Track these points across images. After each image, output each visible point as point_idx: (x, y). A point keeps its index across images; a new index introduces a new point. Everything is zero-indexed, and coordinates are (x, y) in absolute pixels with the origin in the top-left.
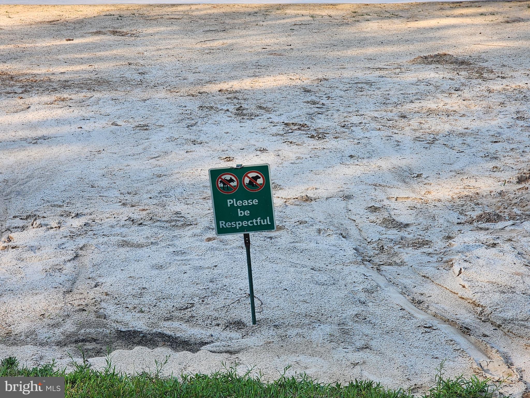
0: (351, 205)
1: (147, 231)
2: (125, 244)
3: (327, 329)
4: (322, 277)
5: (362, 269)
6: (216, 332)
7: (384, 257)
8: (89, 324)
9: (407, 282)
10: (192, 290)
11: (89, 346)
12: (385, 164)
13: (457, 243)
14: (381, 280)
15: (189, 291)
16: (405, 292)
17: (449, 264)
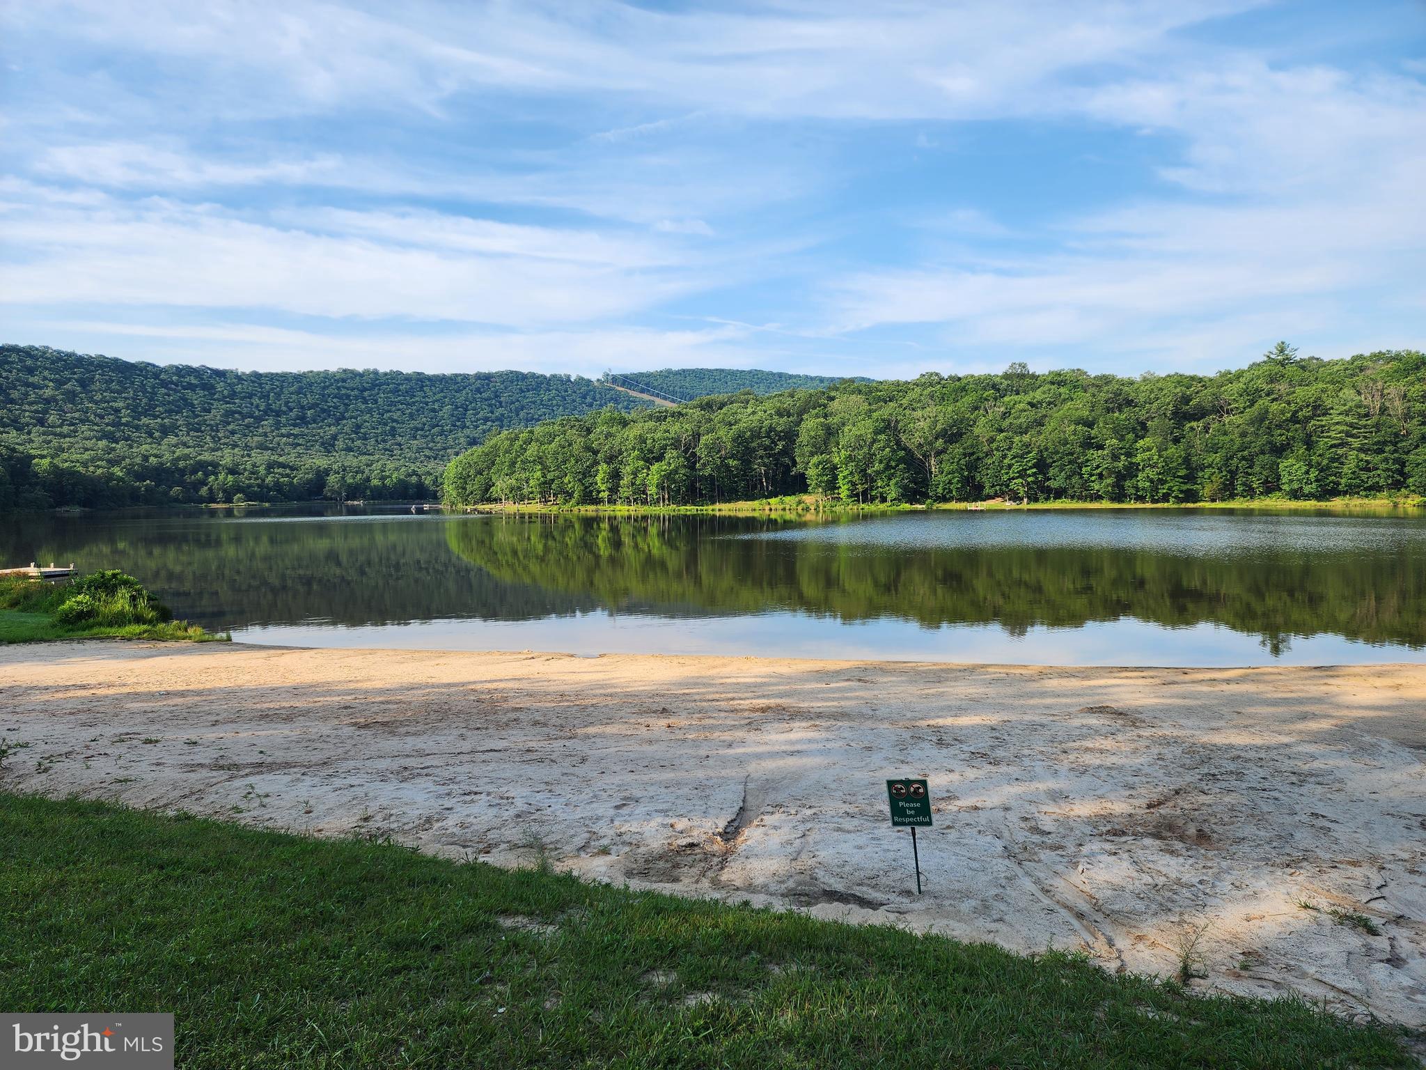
0: (1009, 815)
1: (856, 822)
2: (839, 830)
3: (973, 903)
4: (975, 865)
5: (1007, 862)
6: (892, 897)
7: (1026, 855)
8: (805, 884)
9: (1042, 875)
10: (881, 865)
11: (803, 899)
12: (1042, 786)
13: (1085, 850)
14: (1019, 872)
15: (876, 866)
16: (1037, 882)
17: (1076, 864)
